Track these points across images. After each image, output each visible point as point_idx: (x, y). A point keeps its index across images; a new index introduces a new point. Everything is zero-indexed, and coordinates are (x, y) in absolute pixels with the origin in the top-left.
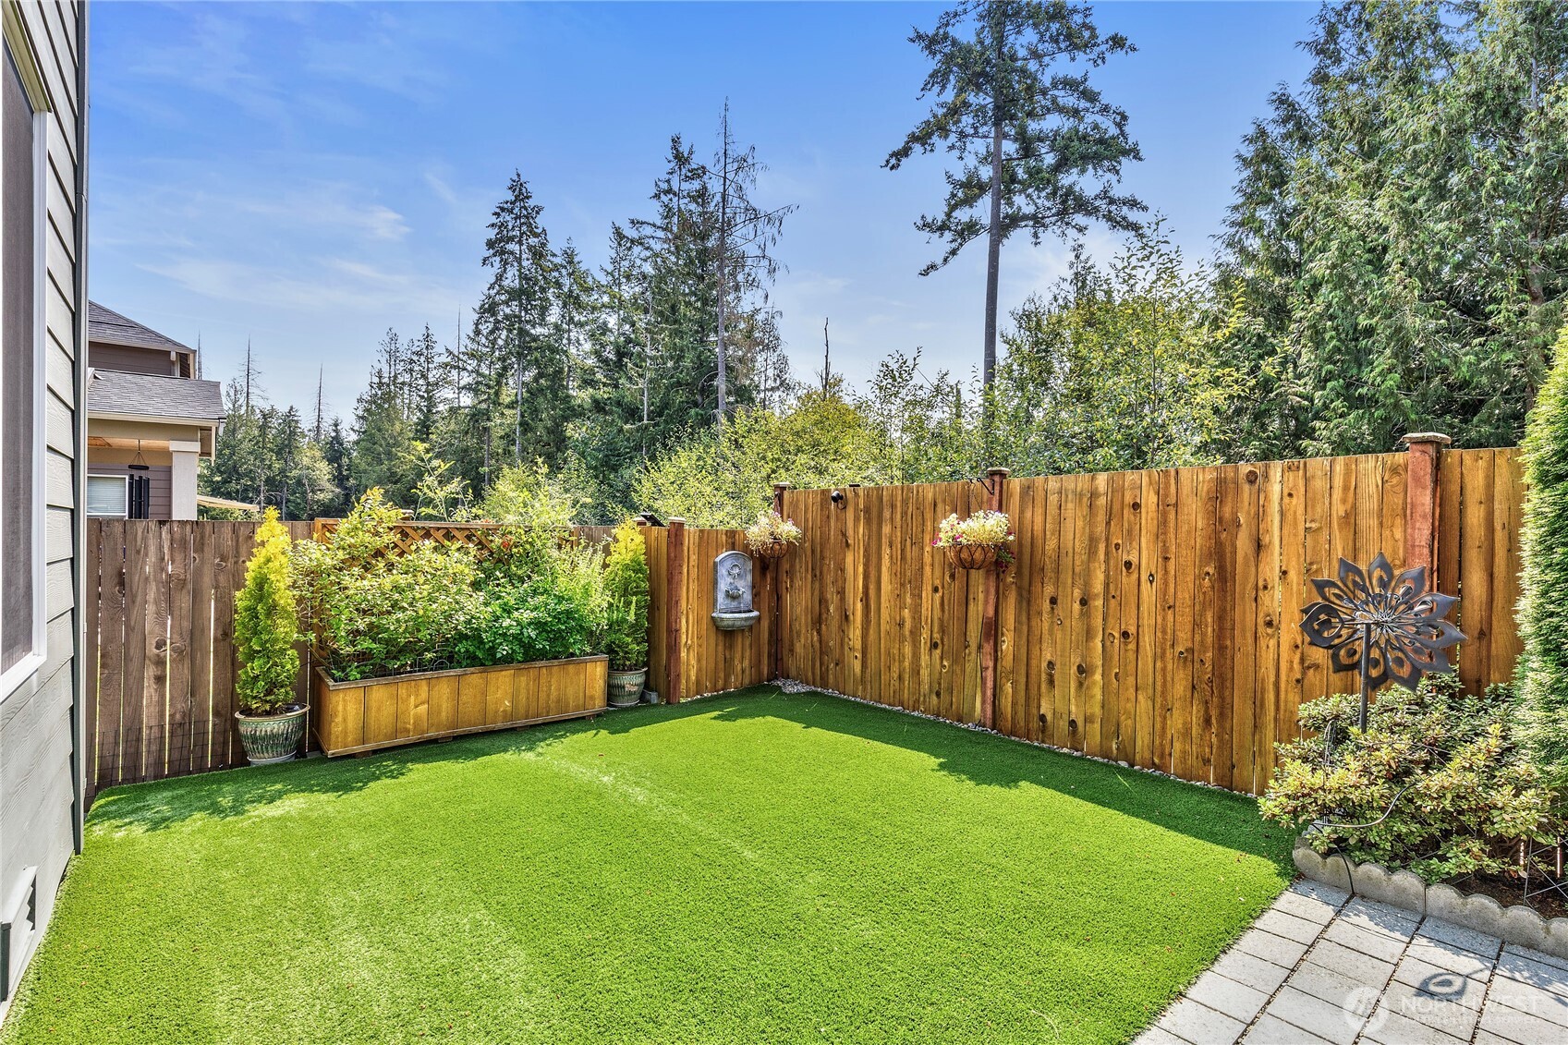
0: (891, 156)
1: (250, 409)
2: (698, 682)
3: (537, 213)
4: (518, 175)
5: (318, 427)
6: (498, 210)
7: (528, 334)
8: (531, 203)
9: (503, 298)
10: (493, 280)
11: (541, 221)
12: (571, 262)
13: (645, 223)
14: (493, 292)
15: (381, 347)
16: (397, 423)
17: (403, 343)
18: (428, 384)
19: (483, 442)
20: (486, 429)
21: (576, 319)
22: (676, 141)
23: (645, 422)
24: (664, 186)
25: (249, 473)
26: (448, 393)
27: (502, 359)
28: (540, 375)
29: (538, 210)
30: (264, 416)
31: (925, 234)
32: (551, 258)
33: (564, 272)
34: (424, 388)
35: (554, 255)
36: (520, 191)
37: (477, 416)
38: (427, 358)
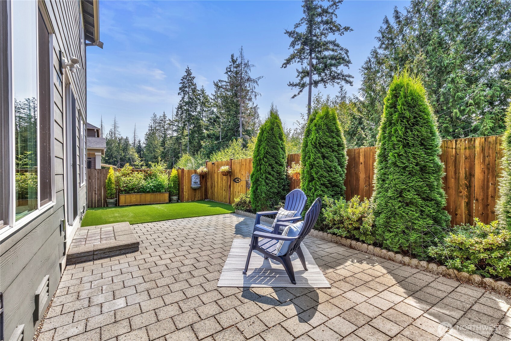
0: (283, 64)
1: (116, 138)
2: (188, 198)
3: (194, 79)
4: (188, 68)
5: (134, 143)
6: (182, 79)
7: (191, 115)
8: (192, 76)
9: (184, 104)
10: (181, 99)
11: (195, 81)
12: (203, 93)
13: (223, 81)
14: (181, 103)
15: (151, 119)
16: (156, 141)
17: (158, 117)
18: (164, 129)
19: (180, 146)
20: (180, 143)
21: (205, 110)
22: (232, 56)
23: (220, 141)
24: (229, 70)
25: (115, 157)
26: (170, 132)
27: (184, 122)
28: (195, 127)
29: (194, 78)
30: (119, 140)
31: (291, 87)
32: (198, 92)
33: (201, 96)
34: (163, 131)
35: (199, 91)
36: (188, 72)
37: (178, 139)
38: (164, 121)
